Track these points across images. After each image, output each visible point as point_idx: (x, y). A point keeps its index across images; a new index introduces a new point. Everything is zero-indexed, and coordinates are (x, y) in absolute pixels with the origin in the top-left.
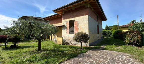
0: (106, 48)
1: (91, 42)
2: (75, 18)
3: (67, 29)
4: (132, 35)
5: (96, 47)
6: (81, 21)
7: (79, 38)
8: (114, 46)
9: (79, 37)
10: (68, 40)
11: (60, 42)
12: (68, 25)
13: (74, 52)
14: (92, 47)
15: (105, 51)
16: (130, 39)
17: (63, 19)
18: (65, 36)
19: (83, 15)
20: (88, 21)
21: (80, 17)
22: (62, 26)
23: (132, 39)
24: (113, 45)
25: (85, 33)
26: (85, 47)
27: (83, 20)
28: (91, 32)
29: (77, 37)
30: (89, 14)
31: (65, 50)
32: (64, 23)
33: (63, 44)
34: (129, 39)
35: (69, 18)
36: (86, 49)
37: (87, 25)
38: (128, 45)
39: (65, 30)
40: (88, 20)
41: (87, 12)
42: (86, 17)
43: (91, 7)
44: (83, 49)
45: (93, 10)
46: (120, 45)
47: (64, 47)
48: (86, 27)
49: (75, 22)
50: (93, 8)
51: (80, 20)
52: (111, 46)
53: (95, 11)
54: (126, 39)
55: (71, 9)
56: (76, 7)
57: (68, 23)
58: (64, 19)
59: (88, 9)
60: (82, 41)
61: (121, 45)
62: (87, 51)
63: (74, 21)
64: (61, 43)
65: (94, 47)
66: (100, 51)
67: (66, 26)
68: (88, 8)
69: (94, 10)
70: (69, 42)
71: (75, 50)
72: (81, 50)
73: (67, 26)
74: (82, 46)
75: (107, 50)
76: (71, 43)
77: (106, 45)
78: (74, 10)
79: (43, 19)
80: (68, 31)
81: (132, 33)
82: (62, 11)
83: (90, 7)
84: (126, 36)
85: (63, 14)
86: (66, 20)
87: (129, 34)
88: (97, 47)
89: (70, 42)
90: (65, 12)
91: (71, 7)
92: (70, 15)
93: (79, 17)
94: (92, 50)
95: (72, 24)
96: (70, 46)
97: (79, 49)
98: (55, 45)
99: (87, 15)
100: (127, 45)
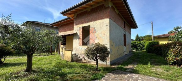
0: (137, 69)
1: (113, 59)
2: (91, 23)
3: (79, 38)
4: (178, 49)
5: (121, 68)
6: (99, 27)
7: (92, 54)
8: (149, 65)
9: (92, 51)
10: (80, 54)
11: (67, 57)
12: (82, 34)
13: (81, 77)
14: (115, 67)
15: (135, 76)
16: (176, 56)
17: (74, 25)
18: (76, 49)
19: (102, 19)
20: (109, 27)
21: (98, 21)
22: (73, 35)
23: (178, 56)
24: (147, 64)
25: (102, 45)
26: (103, 67)
27: (101, 26)
28: (113, 43)
29: (89, 51)
30: (110, 17)
31: (69, 73)
32: (76, 30)
33: (72, 61)
34: (174, 56)
35: (83, 23)
36: (104, 70)
37: (108, 34)
38: (172, 65)
39: (78, 40)
40: (109, 25)
41: (108, 13)
42: (107, 21)
43: (115, 7)
44: (100, 70)
45: (117, 12)
46: (159, 64)
47: (71, 67)
48: (106, 36)
49: (90, 28)
50: (118, 9)
51: (98, 25)
52: (145, 66)
53: (121, 14)
54: (168, 56)
55: (86, 10)
56: (92, 8)
57: (82, 30)
58: (76, 24)
59: (109, 10)
60: (97, 58)
61: (161, 65)
62: (104, 75)
63: (89, 26)
64: (69, 58)
65: (117, 67)
66: (126, 76)
67: (78, 34)
68: (109, 7)
69: (119, 12)
70: (81, 57)
71: (86, 72)
72: (96, 72)
73: (80, 34)
74: (97, 66)
75: (138, 73)
76: (85, 59)
77: (137, 64)
78: (90, 11)
79: (51, 24)
80: (81, 41)
81: (178, 46)
82: (74, 14)
83: (112, 6)
84: (168, 51)
85: (75, 17)
86: (78, 26)
87: (174, 48)
88: (123, 66)
89: (84, 57)
90: (77, 14)
91: (85, 8)
92: (84, 19)
93: (96, 22)
94: (113, 73)
95: (86, 32)
96: (81, 64)
97: (92, 71)
98: (60, 63)
99: (107, 18)
100: (170, 65)
